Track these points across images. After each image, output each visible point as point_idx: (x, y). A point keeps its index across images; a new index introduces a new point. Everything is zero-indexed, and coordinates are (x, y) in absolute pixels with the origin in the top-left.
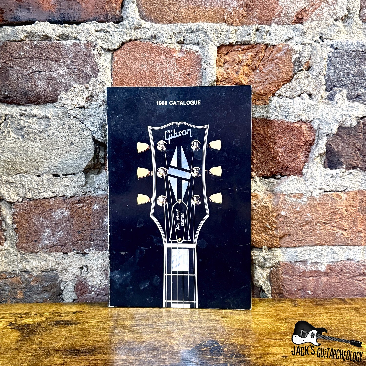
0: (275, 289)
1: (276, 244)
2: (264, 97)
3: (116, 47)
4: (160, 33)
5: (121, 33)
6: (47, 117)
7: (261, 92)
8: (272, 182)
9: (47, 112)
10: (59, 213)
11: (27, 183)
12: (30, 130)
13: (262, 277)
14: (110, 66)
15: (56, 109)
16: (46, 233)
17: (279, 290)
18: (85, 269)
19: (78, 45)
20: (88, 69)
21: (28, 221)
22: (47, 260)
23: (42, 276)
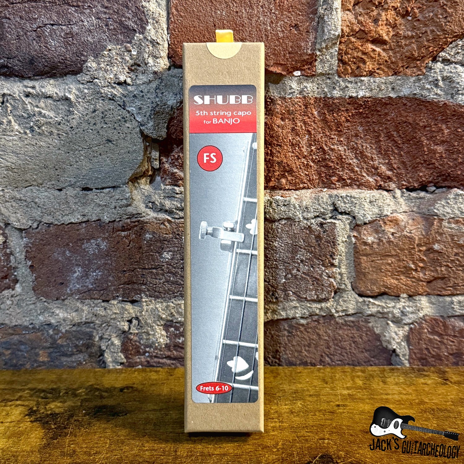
0: (415, 353)
1: (421, 290)
2: (418, 62)
6: (67, 99)
7: (413, 55)
8: (421, 198)
9: (66, 90)
10: (94, 245)
11: (42, 200)
12: (43, 120)
13: (396, 337)
14: (164, 13)
15: (81, 86)
16: (75, 272)
17: (422, 354)
18: (135, 322)
20: (129, 19)
21: (48, 256)
22: (80, 310)
23: (74, 331)
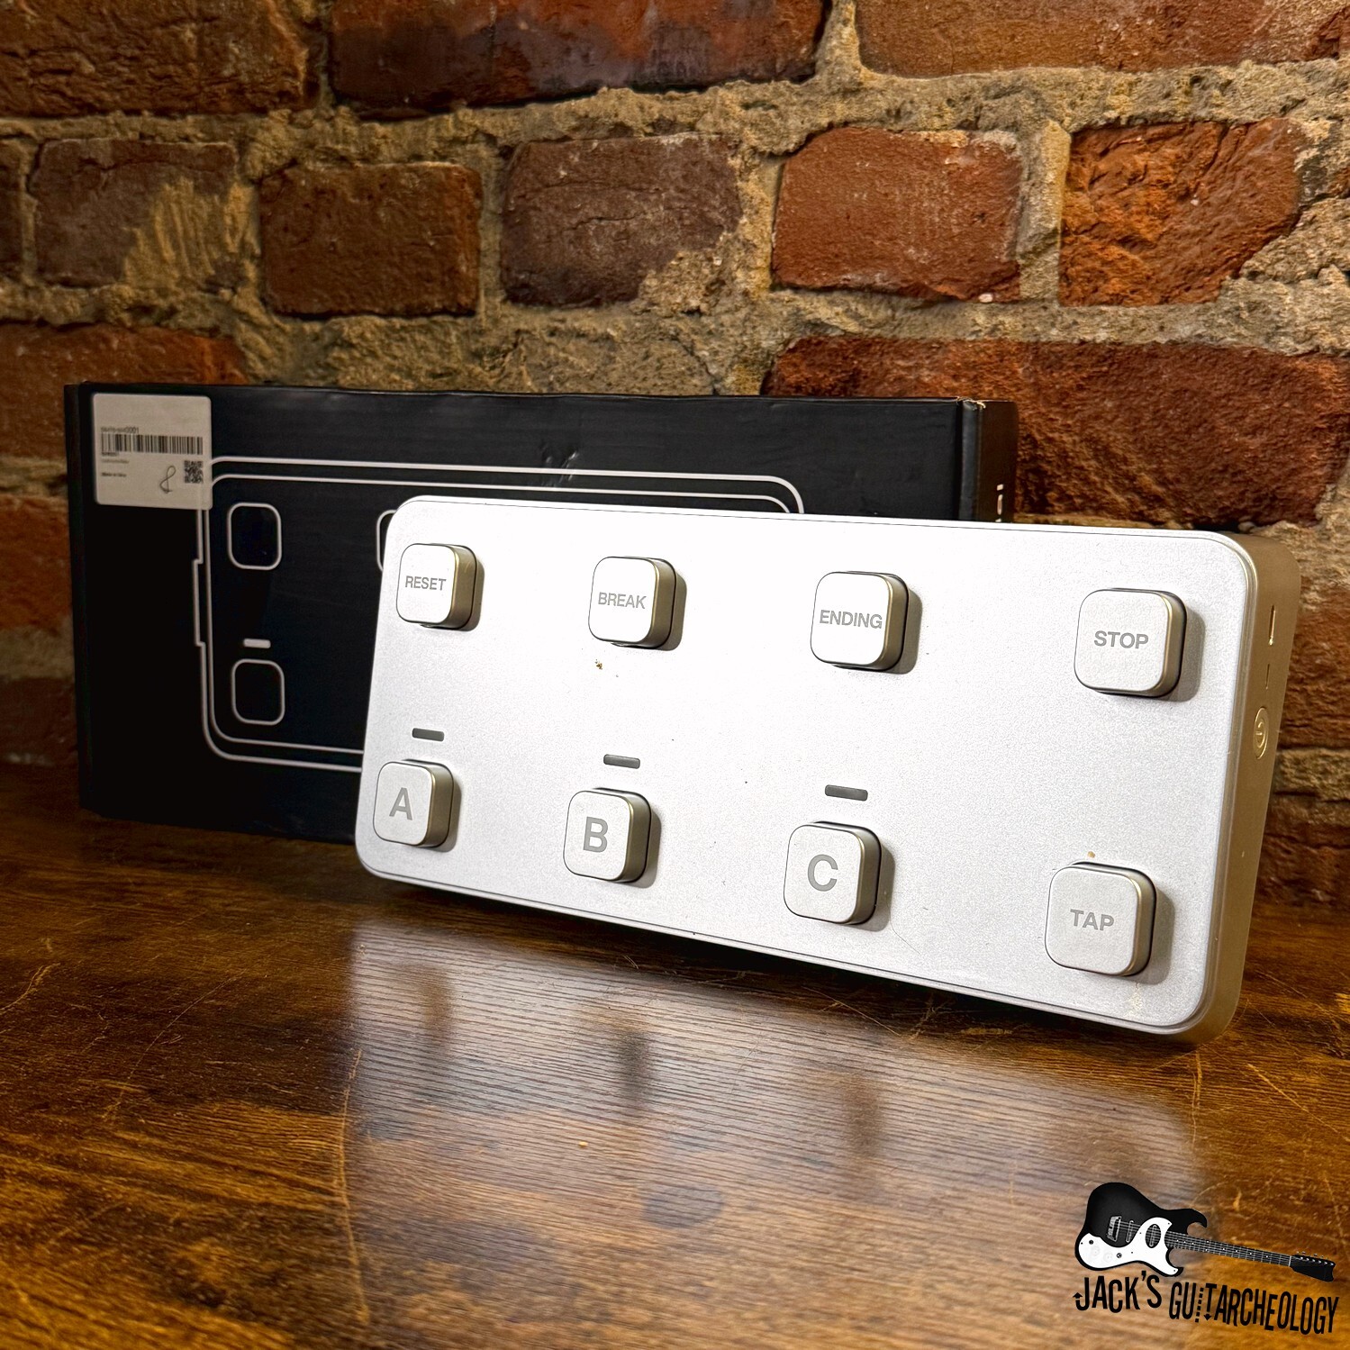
2: (1206, 278)
3: (791, 147)
4: (912, 102)
5: (807, 108)
6: (608, 338)
9: (610, 325)
12: (569, 372)
14: (771, 199)
19: (696, 146)
20: (715, 208)
